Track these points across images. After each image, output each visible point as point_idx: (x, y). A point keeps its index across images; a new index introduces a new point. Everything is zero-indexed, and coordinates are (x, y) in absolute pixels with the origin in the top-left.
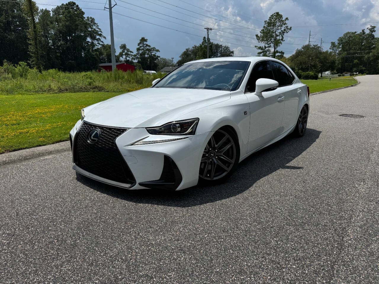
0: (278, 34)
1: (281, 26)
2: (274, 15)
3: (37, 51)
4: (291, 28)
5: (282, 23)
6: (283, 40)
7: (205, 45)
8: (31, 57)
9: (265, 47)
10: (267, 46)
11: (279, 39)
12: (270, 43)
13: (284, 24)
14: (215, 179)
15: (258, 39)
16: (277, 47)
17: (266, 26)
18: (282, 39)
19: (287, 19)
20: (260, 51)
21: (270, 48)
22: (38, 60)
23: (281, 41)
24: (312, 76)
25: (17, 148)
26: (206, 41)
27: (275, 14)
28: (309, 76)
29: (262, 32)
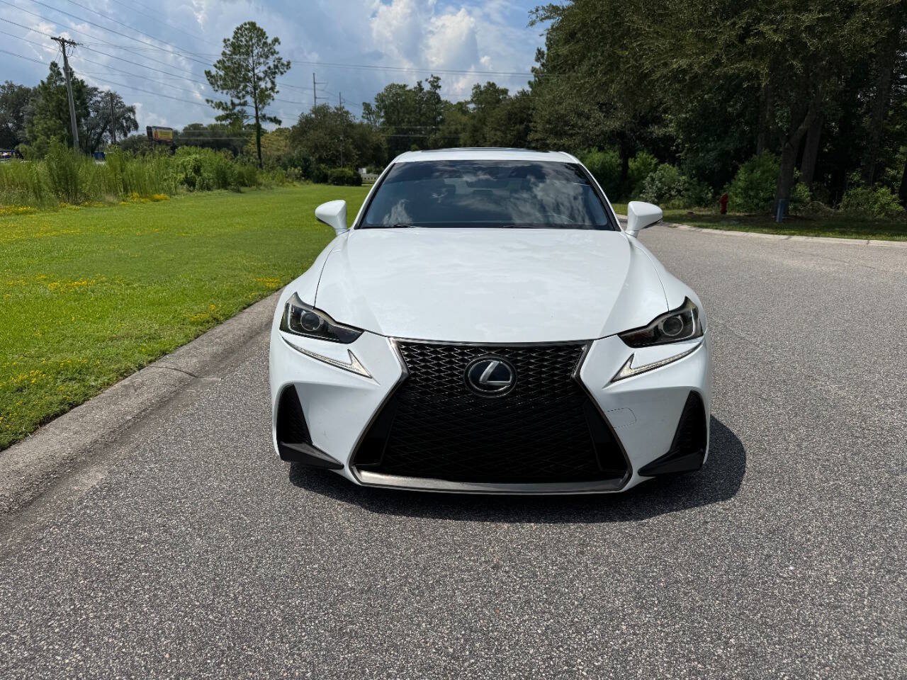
0: (262, 75)
1: (267, 57)
2: (246, 29)
4: (289, 63)
5: (266, 50)
6: (276, 90)
7: (60, 86)
9: (233, 104)
10: (236, 101)
11: (266, 87)
12: (244, 96)
13: (272, 54)
15: (212, 84)
16: (263, 107)
17: (229, 53)
18: (272, 89)
19: (276, 40)
20: (221, 113)
21: (245, 108)
23: (272, 94)
24: (350, 178)
26: (61, 74)
27: (245, 24)
28: (344, 177)
29: (218, 65)
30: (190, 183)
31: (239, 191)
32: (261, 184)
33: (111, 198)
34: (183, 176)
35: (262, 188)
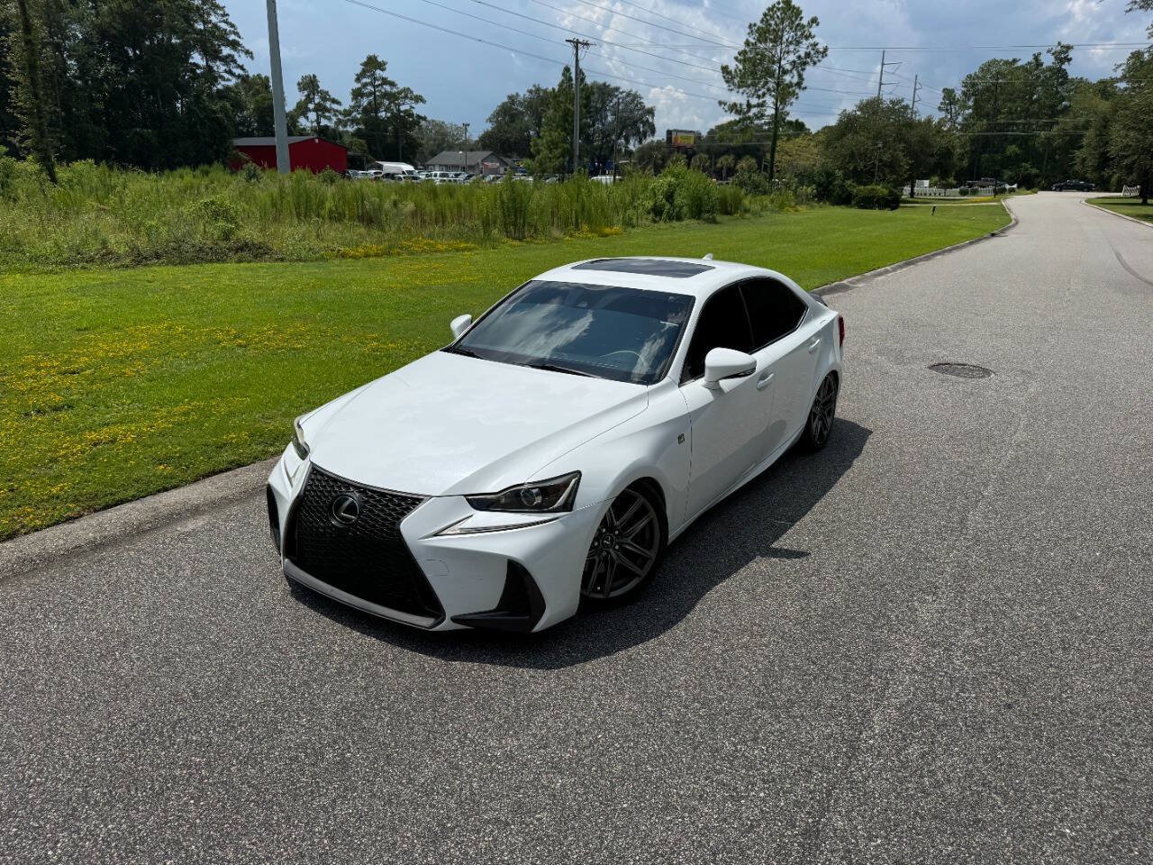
0: (788, 67)
1: (798, 43)
2: (779, 9)
3: (39, 108)
4: (826, 49)
5: (799, 33)
6: (803, 86)
7: (570, 93)
9: (749, 106)
10: (754, 101)
11: (790, 82)
12: (764, 95)
13: (807, 38)
15: (727, 82)
16: (784, 108)
17: (754, 41)
18: (799, 84)
19: (814, 21)
20: (735, 117)
21: (763, 110)
22: (42, 135)
23: (797, 91)
24: (882, 198)
26: (572, 80)
28: (874, 197)
29: (739, 57)
30: (657, 211)
31: (714, 221)
32: (747, 211)
33: (556, 233)
34: (652, 203)
35: (747, 215)
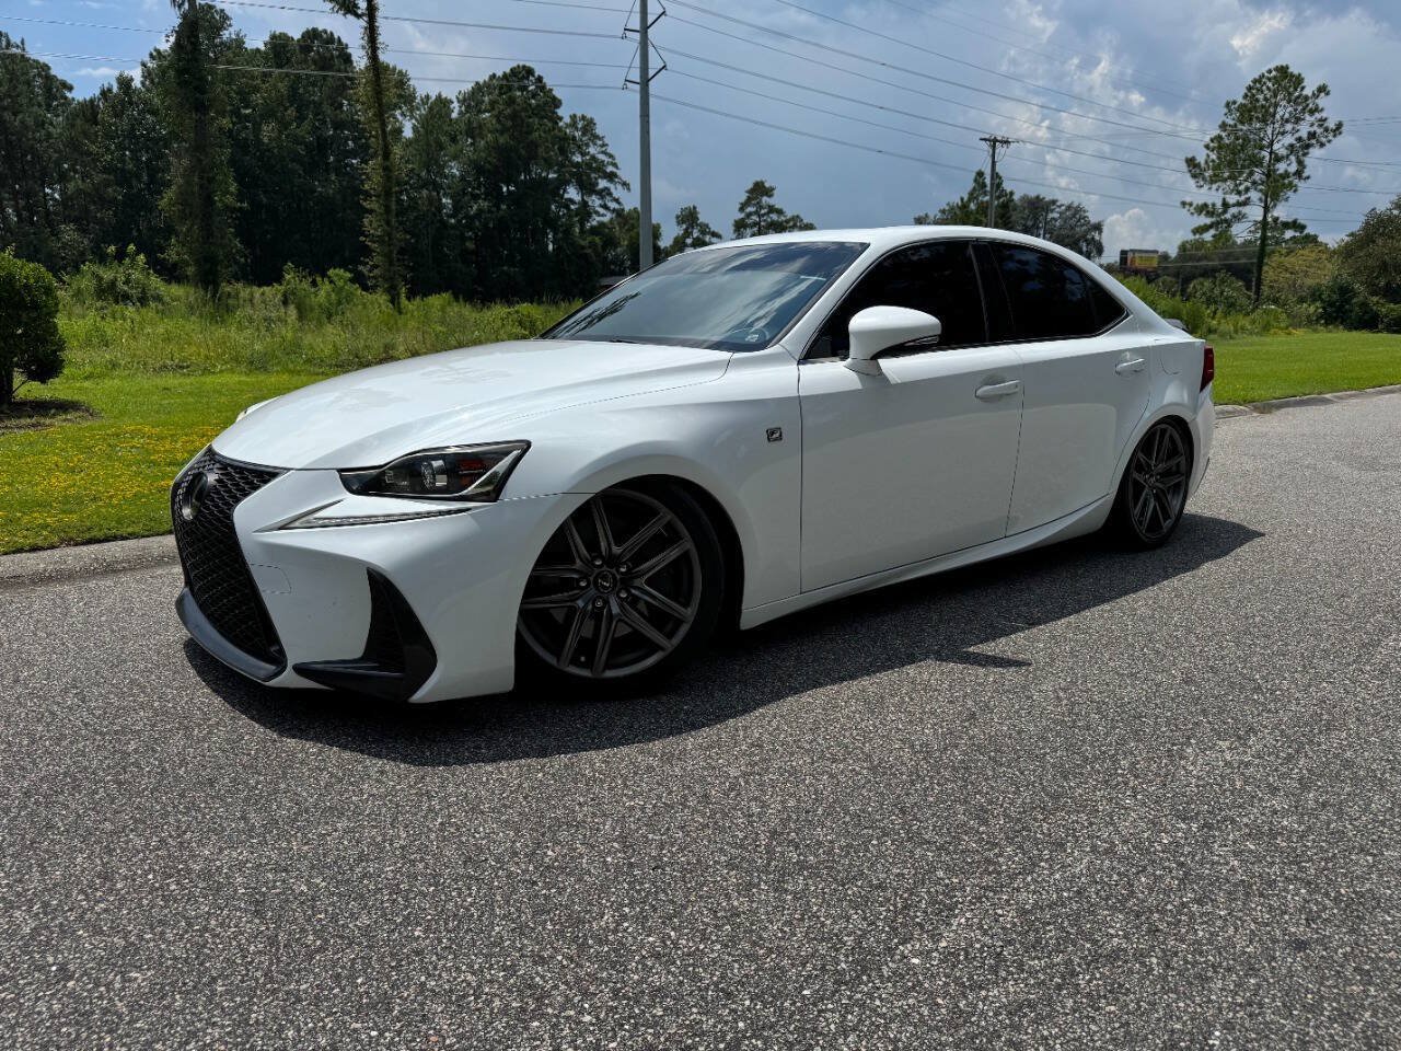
0: (1283, 152)
1: (1298, 120)
2: (1269, 79)
4: (1339, 126)
5: (1300, 108)
6: (1304, 175)
7: (982, 202)
8: (367, 251)
9: (1226, 205)
10: (1233, 199)
11: (1286, 171)
12: (1247, 190)
13: (1312, 112)
14: (610, 674)
15: (1194, 176)
16: (1275, 205)
17: (1233, 123)
18: (1299, 174)
19: (1322, 89)
20: (1204, 220)
21: (1245, 210)
23: (1296, 182)
25: (100, 535)
26: (985, 186)
27: (1270, 71)
29: (1212, 145)
